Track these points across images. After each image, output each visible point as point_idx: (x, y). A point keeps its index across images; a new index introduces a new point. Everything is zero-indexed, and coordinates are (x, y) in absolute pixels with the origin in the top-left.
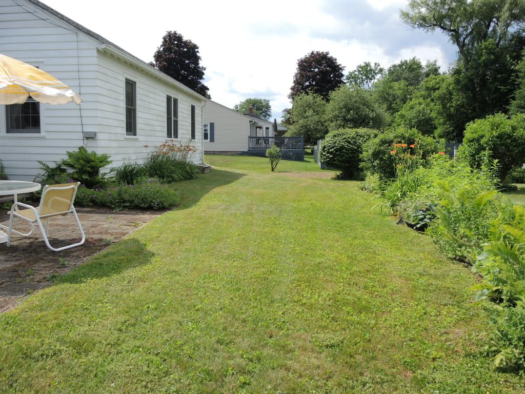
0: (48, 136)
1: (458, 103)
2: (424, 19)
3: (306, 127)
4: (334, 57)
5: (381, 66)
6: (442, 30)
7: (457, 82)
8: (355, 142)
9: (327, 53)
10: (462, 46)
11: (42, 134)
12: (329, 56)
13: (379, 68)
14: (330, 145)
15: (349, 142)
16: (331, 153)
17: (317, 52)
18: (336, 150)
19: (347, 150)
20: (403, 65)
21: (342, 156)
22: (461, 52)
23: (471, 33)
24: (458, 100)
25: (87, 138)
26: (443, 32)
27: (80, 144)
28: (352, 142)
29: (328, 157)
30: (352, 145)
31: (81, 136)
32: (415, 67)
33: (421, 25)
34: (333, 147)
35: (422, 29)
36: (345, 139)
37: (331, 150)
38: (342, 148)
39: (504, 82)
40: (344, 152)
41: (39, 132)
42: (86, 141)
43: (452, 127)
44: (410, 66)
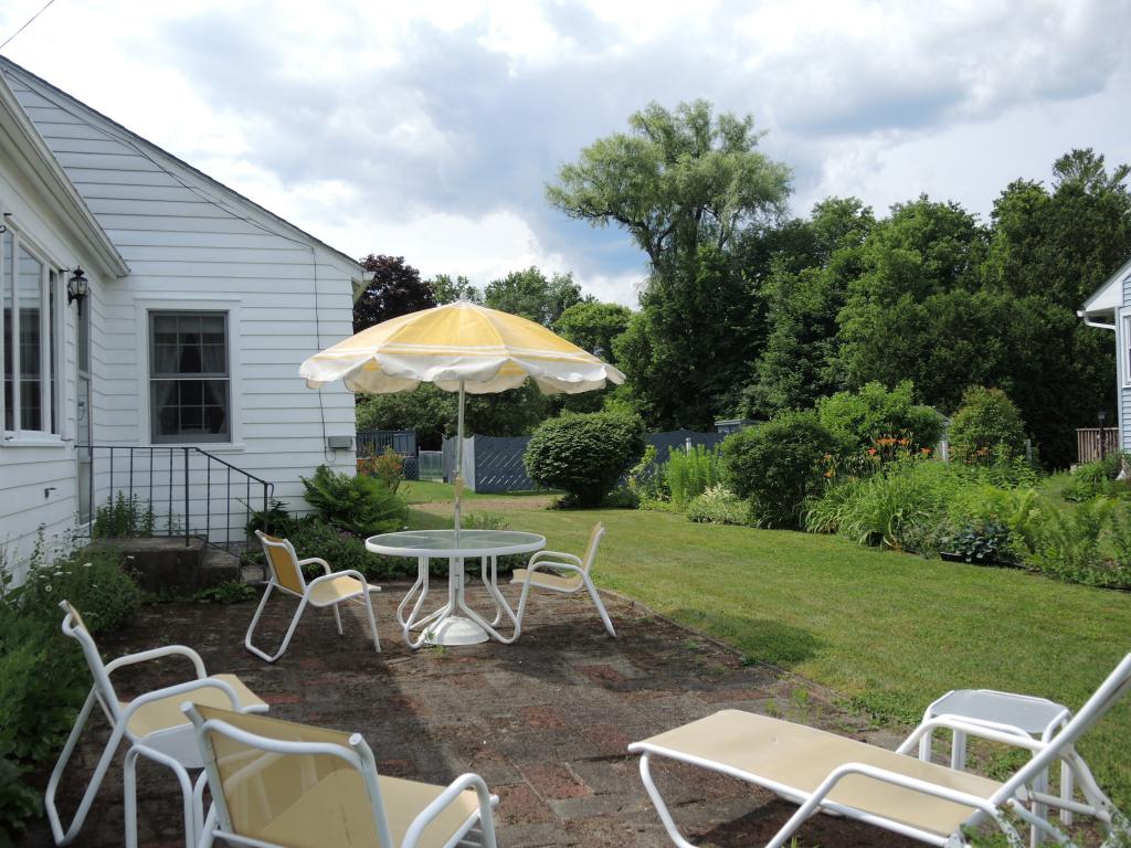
0: (249, 447)
1: (663, 357)
2: (588, 202)
3: (391, 409)
4: (414, 267)
5: (471, 284)
6: (619, 223)
7: (658, 319)
8: (608, 437)
9: (401, 260)
10: (654, 251)
11: (237, 443)
12: (404, 265)
13: (466, 287)
14: (559, 444)
15: (597, 438)
16: (565, 460)
17: (380, 257)
18: (574, 454)
19: (596, 452)
20: (514, 281)
21: (586, 465)
22: (656, 263)
23: (671, 230)
24: (663, 353)
25: (335, 449)
26: (621, 227)
27: (320, 460)
28: (603, 436)
29: (558, 468)
30: (604, 442)
31: (320, 445)
32: (536, 285)
33: (583, 213)
34: (568, 449)
35: (585, 219)
36: (587, 432)
37: (563, 455)
38: (586, 449)
39: (739, 318)
40: (590, 457)
41: (229, 440)
42: (330, 456)
43: (653, 402)
44: (528, 285)
